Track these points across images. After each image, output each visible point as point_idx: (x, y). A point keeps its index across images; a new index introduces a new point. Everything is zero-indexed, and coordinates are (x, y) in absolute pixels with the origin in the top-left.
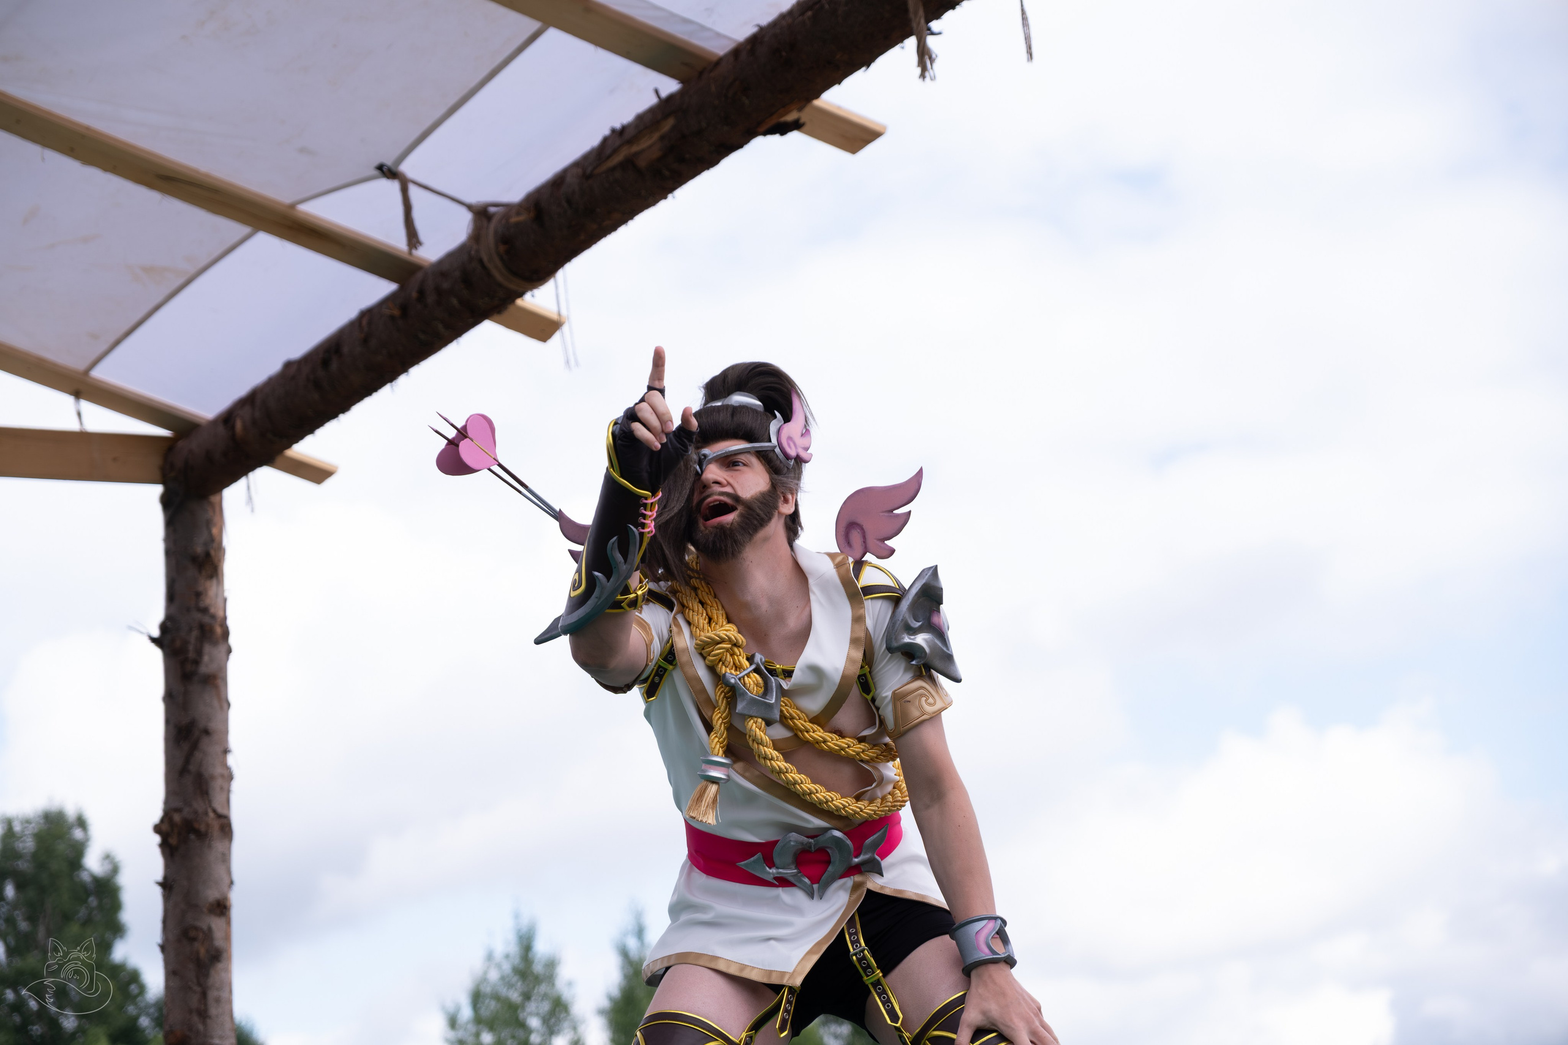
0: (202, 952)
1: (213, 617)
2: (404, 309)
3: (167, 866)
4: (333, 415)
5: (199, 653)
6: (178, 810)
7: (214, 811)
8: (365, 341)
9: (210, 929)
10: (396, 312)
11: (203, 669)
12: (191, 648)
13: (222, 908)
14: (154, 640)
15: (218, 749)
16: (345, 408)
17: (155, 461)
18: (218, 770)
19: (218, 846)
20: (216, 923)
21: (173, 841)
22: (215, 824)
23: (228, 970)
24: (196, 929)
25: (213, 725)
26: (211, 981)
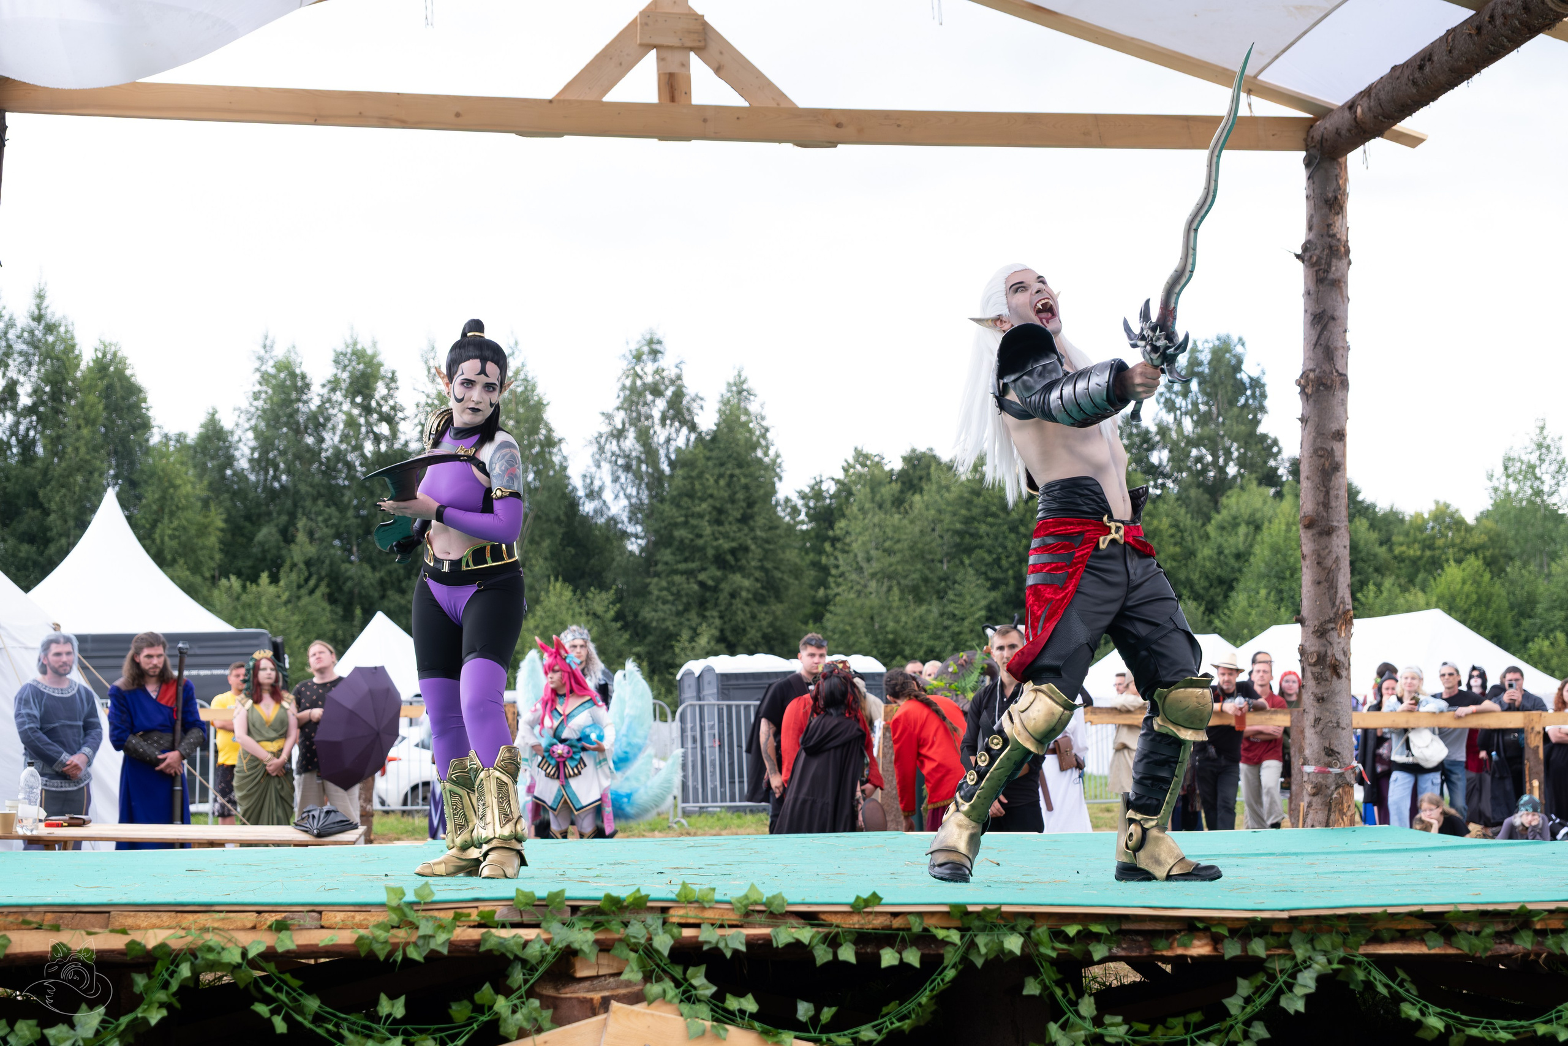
0: (1327, 464)
1: (1339, 240)
2: (1479, 29)
3: (1304, 408)
4: (1427, 104)
5: (1329, 265)
6: (1311, 370)
7: (1337, 371)
8: (1450, 52)
9: (1332, 449)
10: (1473, 32)
11: (1331, 276)
12: (1323, 262)
13: (1340, 436)
14: (1298, 256)
15: (1341, 329)
16: (1434, 98)
17: (1301, 135)
18: (1340, 344)
19: (1339, 394)
20: (1336, 446)
21: (1309, 390)
22: (1338, 380)
23: (1344, 476)
24: (1322, 449)
25: (1337, 314)
26: (1332, 483)
